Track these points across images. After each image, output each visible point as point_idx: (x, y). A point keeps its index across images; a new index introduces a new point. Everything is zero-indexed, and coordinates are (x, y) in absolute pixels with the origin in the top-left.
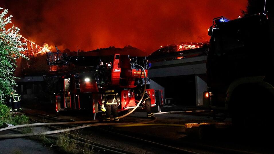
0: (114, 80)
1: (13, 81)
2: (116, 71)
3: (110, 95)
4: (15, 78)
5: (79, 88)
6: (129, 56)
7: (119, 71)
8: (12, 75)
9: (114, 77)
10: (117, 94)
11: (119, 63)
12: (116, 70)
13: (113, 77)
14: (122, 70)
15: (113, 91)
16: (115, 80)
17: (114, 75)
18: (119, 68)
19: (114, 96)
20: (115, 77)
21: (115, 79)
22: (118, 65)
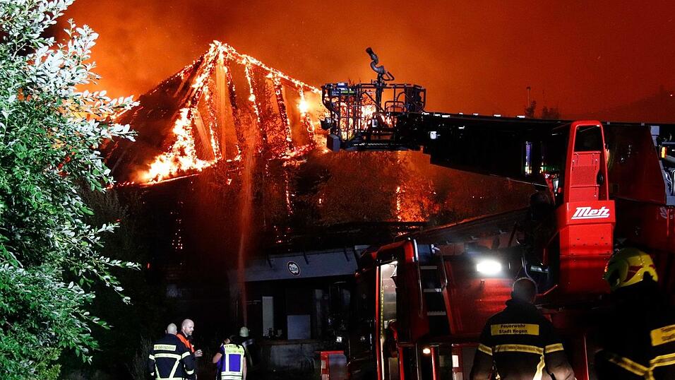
0: (573, 264)
1: (108, 277)
2: (586, 216)
3: (512, 348)
4: (117, 263)
5: (444, 309)
6: (655, 130)
7: (604, 213)
8: (103, 252)
9: (575, 247)
10: (556, 348)
11: (601, 173)
12: (584, 213)
13: (568, 248)
14: (619, 211)
15: (533, 330)
16: (585, 265)
17: (574, 238)
18: (602, 197)
19: (534, 359)
20: (579, 247)
21: (578, 258)
22: (599, 181)
